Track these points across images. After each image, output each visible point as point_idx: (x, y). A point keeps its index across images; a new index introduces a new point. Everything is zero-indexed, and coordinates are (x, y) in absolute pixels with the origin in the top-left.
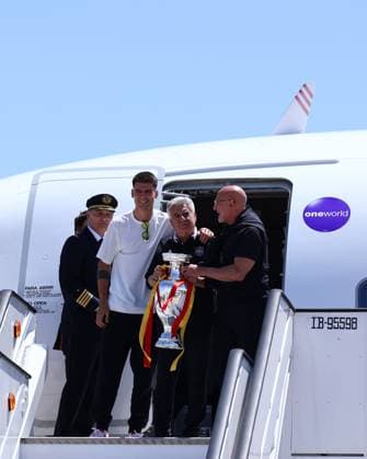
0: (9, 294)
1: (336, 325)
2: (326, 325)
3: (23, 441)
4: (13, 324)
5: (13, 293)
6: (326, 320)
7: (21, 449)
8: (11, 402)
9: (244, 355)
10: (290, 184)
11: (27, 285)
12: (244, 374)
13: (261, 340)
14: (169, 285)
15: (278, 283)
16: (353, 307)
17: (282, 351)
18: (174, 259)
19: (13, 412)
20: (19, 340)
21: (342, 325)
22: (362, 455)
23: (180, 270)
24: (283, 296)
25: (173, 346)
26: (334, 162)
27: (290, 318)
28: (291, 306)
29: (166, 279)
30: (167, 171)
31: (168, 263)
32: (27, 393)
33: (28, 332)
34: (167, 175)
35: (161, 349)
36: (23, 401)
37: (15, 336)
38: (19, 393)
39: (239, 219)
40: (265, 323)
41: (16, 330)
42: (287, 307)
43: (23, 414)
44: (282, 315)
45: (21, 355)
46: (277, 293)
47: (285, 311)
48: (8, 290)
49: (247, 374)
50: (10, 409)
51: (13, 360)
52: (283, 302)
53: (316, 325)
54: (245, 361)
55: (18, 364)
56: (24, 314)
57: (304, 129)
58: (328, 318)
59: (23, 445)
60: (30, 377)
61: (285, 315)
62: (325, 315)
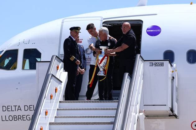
0: (55, 56)
1: (157, 65)
2: (154, 65)
3: (60, 102)
4: (56, 66)
5: (56, 56)
6: (154, 63)
7: (59, 104)
8: (56, 90)
9: (129, 75)
10: (142, 21)
11: (61, 54)
12: (129, 80)
13: (134, 70)
14: (102, 56)
15: (139, 52)
16: (162, 59)
17: (140, 73)
18: (103, 48)
19: (57, 93)
20: (58, 70)
21: (159, 65)
22: (166, 105)
23: (105, 51)
24: (141, 56)
25: (102, 75)
26: (156, 14)
27: (143, 63)
28: (143, 59)
29: (101, 54)
30: (104, 18)
31: (101, 49)
32: (61, 87)
33: (61, 68)
34: (104, 19)
35: (99, 76)
36: (60, 89)
37: (57, 70)
38: (59, 87)
39: (128, 33)
40: (135, 64)
41: (58, 67)
42: (142, 59)
43: (60, 93)
44: (140, 62)
45: (59, 75)
46: (139, 55)
47: (141, 61)
48: (55, 55)
49: (129, 81)
50: (56, 92)
51: (57, 77)
52: (141, 58)
53: (151, 65)
54: (129, 76)
55: (58, 78)
56: (60, 63)
57: (146, 4)
58: (155, 63)
59: (60, 103)
60: (62, 82)
61: (141, 62)
62: (154, 62)
